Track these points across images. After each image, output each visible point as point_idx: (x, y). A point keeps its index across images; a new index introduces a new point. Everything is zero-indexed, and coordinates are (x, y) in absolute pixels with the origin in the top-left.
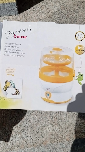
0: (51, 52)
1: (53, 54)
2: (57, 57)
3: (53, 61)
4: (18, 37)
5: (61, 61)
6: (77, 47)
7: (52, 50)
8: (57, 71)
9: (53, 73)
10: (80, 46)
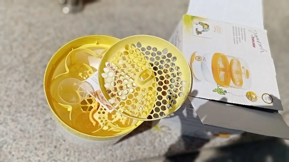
0: (243, 68)
1: (242, 69)
2: (239, 73)
3: (234, 68)
4: (253, 40)
5: (235, 76)
6: (254, 94)
7: (245, 69)
8: (224, 70)
9: (221, 66)
10: (256, 97)
